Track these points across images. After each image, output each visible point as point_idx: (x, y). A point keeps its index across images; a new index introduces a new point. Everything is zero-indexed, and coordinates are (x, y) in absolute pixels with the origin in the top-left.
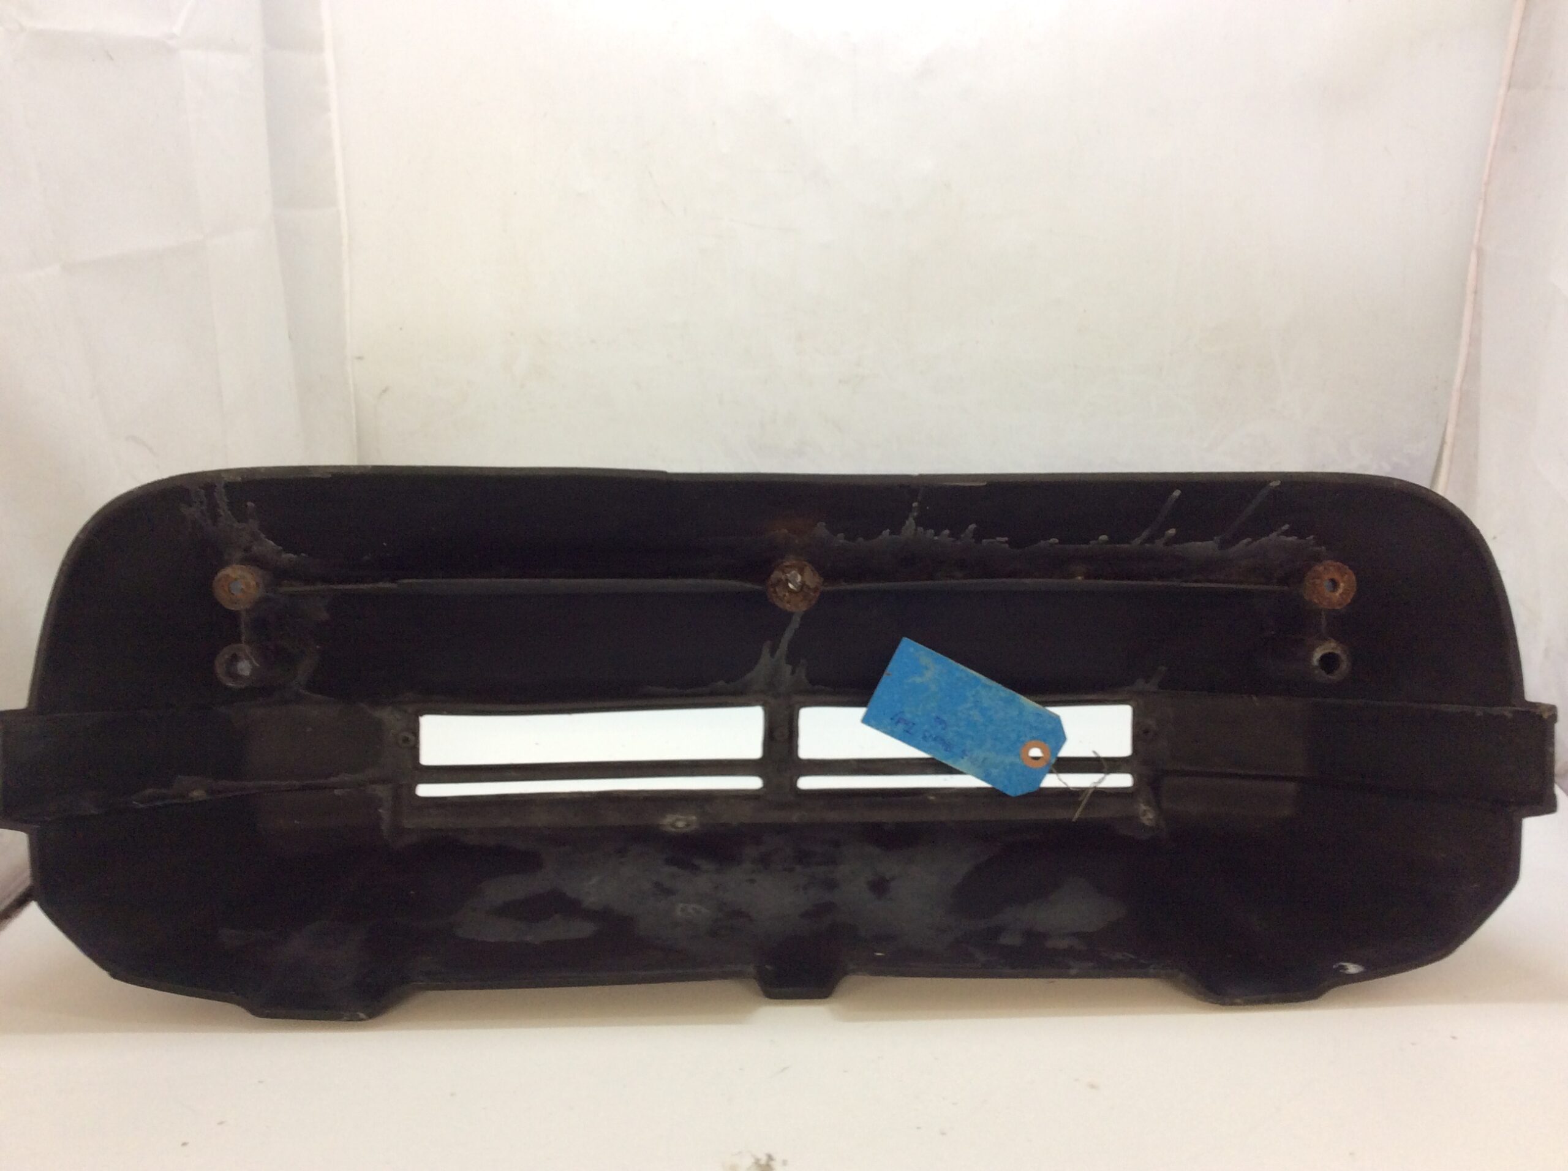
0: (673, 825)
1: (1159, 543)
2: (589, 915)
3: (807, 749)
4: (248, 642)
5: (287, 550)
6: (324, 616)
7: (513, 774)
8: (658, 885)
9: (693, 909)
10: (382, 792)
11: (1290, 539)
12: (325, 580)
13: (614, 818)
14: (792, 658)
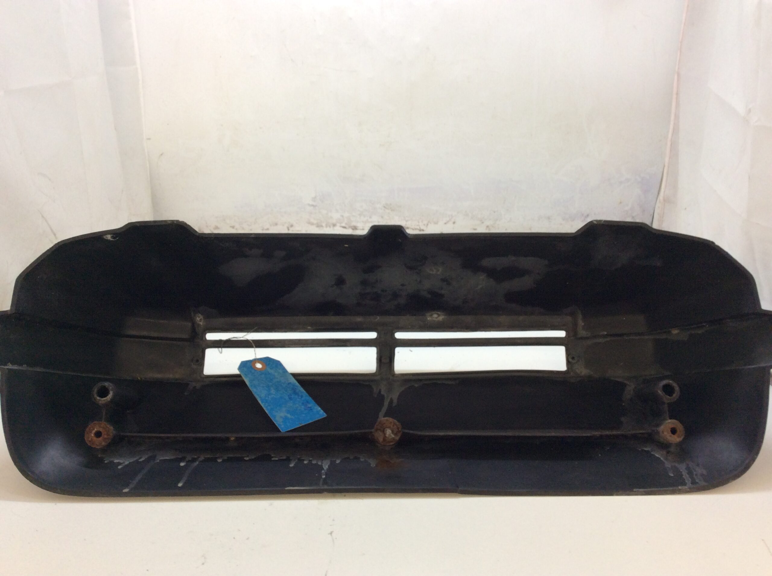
0: (439, 315)
1: (189, 458)
2: (483, 270)
3: (372, 353)
4: (664, 403)
5: (648, 452)
6: (623, 419)
7: (519, 341)
8: (449, 284)
9: (433, 271)
10: (582, 333)
11: (118, 461)
12: (625, 437)
13: (468, 319)
14: (381, 398)
